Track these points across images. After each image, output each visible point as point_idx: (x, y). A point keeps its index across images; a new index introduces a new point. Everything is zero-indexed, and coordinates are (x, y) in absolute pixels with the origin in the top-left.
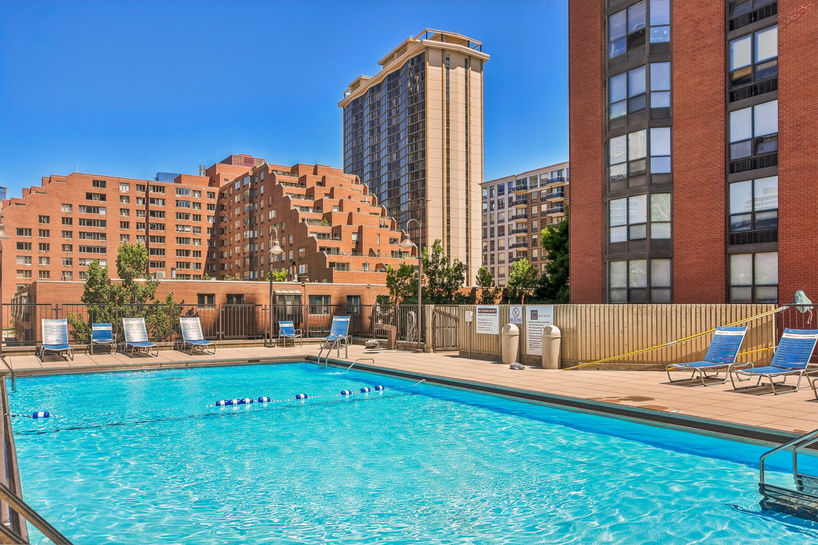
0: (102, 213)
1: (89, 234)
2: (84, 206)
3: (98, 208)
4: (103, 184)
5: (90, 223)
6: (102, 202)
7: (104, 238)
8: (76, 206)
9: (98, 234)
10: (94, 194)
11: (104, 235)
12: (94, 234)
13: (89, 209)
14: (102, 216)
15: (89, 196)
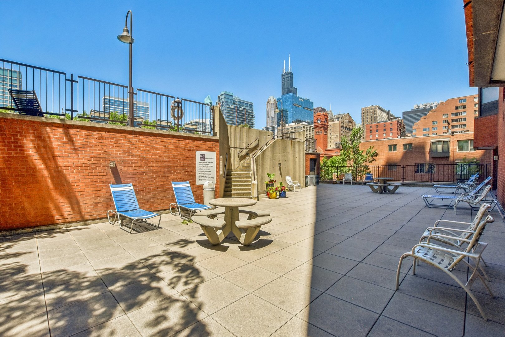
0: (464, 114)
1: (457, 126)
2: (454, 113)
3: (461, 112)
4: (464, 100)
5: (457, 120)
6: (463, 110)
7: (465, 126)
8: (450, 114)
9: (461, 125)
10: (459, 106)
11: (464, 125)
12: (459, 125)
13: (457, 114)
14: (463, 116)
15: (457, 108)
